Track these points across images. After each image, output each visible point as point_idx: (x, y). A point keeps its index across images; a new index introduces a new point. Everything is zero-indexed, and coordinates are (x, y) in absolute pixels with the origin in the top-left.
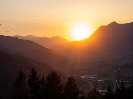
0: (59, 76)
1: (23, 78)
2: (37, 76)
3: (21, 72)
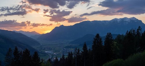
0: (30, 51)
1: (11, 52)
2: (18, 51)
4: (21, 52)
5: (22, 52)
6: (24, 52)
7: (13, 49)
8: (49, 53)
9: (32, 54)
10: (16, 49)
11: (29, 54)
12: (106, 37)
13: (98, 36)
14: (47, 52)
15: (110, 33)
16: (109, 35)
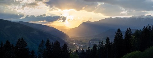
0: (60, 43)
1: (43, 43)
2: (50, 42)
3: (43, 40)
4: (52, 43)
5: (53, 44)
6: (55, 44)
7: (45, 41)
9: (62, 45)
10: (48, 41)
11: (59, 45)
12: (126, 32)
13: (119, 30)
14: (75, 44)
15: (130, 29)
16: (129, 30)
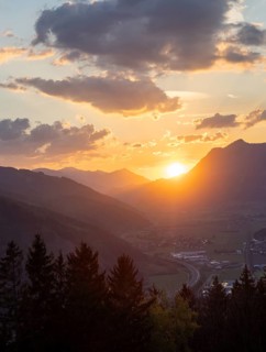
0: (96, 255)
1: (16, 259)
2: (47, 254)
3: (12, 245)
4: (61, 258)
5: (65, 260)
6: (72, 260)
8: (190, 262)
10: (39, 246)
11: (96, 266)
14: (178, 255)
